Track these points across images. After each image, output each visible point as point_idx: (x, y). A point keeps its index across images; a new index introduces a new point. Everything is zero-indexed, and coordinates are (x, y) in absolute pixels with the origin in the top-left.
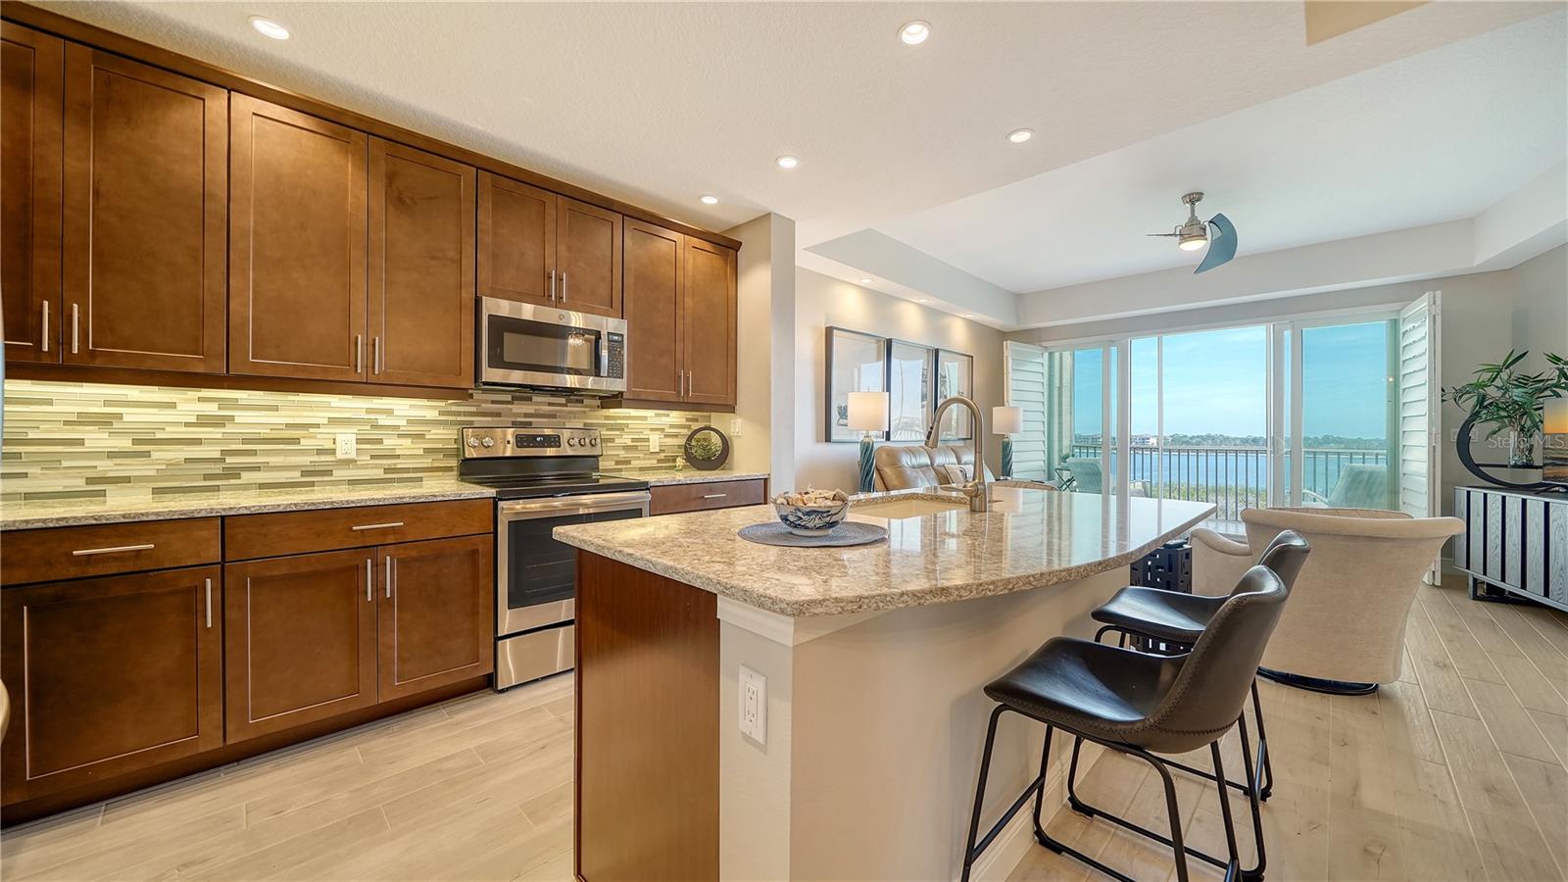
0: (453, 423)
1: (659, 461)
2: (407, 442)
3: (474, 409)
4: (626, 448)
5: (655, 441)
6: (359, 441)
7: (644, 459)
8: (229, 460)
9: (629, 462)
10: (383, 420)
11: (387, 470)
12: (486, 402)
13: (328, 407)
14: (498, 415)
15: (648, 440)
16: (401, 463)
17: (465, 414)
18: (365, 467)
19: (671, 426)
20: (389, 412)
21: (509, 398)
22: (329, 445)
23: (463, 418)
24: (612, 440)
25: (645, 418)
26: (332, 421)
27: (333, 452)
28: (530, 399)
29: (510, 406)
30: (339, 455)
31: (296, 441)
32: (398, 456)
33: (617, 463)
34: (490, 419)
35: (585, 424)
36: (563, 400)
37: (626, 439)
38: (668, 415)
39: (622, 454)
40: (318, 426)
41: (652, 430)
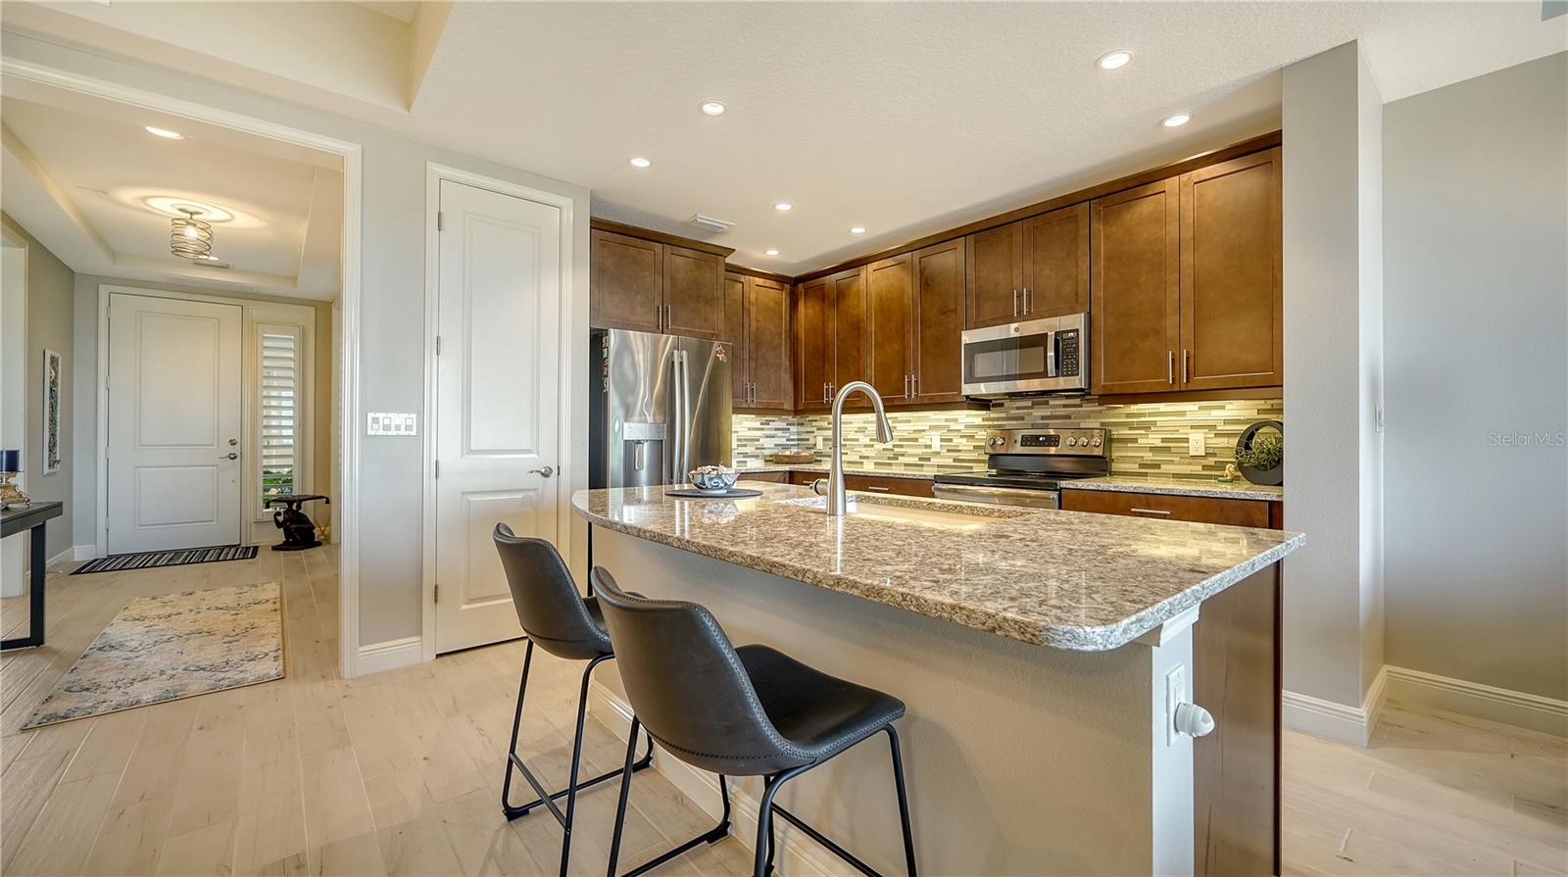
0: (989, 427)
1: (1205, 467)
2: (964, 441)
3: (1004, 415)
4: (1153, 449)
5: (1197, 442)
6: (942, 440)
7: (1179, 464)
8: (896, 450)
9: (1158, 466)
10: (954, 426)
11: (955, 460)
12: (1013, 408)
13: (928, 419)
14: (1022, 418)
15: (1186, 440)
16: (962, 456)
17: (998, 419)
18: (944, 457)
19: (1226, 422)
20: (956, 420)
21: (1029, 403)
22: (929, 443)
23: (995, 423)
24: (1135, 440)
25: (1183, 413)
26: (931, 428)
27: (930, 447)
28: (1047, 403)
29: (1031, 411)
30: (933, 450)
31: (916, 440)
32: (960, 451)
33: (1141, 466)
34: (1015, 422)
35: (1102, 424)
36: (1077, 401)
37: (1155, 439)
38: (1223, 408)
39: (1149, 456)
40: (924, 431)
41: (1192, 427)
